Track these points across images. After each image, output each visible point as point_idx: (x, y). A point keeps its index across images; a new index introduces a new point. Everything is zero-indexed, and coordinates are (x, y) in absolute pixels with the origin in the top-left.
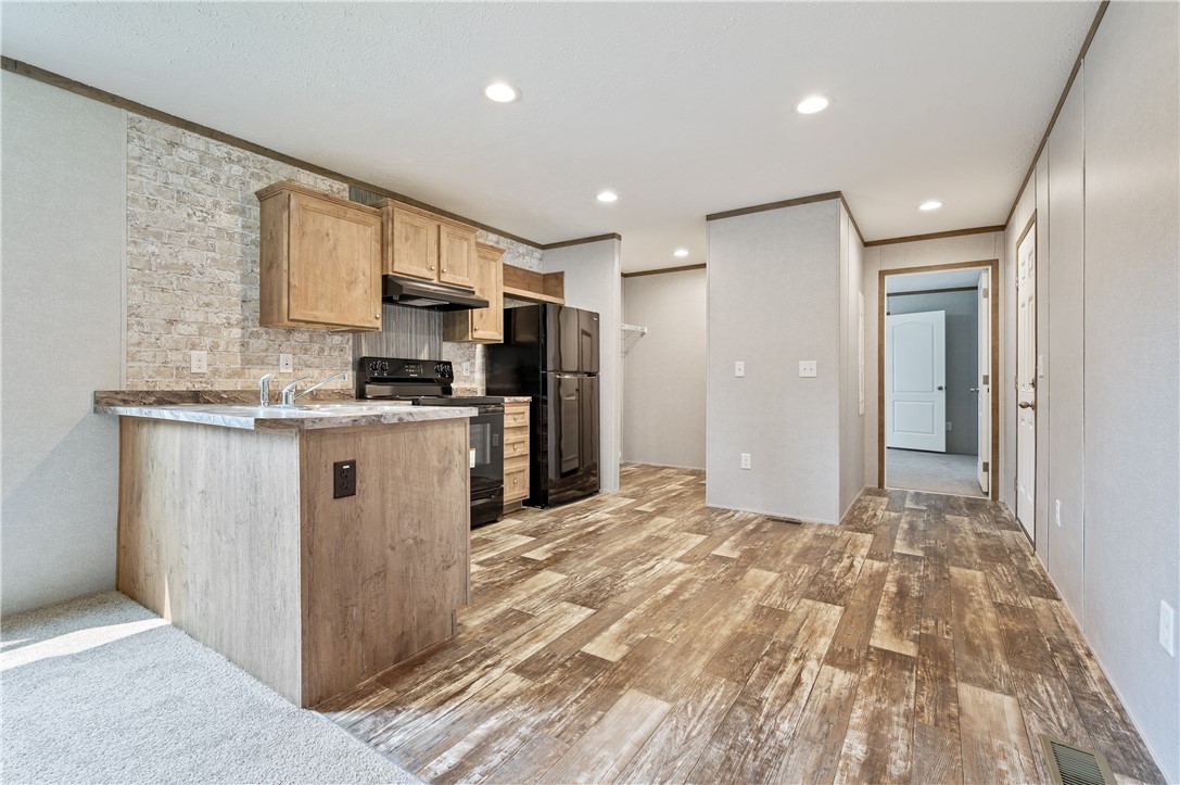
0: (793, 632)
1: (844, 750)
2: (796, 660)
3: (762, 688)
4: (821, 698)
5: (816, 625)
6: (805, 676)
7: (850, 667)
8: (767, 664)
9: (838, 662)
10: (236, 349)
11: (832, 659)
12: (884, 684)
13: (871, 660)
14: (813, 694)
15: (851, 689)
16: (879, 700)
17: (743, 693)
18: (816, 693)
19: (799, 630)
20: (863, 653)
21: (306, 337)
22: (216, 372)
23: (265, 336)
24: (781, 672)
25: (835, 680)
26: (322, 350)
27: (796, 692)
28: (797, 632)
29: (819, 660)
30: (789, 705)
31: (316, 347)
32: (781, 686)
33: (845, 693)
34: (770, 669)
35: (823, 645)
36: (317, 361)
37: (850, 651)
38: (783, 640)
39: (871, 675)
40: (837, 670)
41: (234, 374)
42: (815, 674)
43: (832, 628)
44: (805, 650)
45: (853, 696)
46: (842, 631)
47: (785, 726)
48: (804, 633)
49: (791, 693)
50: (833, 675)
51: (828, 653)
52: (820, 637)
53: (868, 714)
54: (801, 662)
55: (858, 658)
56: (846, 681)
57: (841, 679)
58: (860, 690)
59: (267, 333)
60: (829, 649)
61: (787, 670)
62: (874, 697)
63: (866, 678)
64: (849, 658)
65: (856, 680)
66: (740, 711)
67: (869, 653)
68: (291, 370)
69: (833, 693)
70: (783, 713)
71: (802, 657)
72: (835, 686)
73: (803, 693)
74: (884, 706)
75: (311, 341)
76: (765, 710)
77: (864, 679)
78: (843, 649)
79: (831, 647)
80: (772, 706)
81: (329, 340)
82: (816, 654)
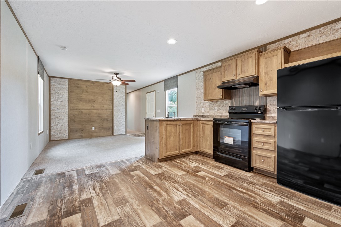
0: (107, 200)
1: (77, 185)
2: (99, 194)
3: (100, 184)
4: (86, 190)
5: (103, 208)
6: (94, 192)
7: (83, 201)
8: (104, 188)
9: (88, 200)
10: (208, 107)
11: (90, 200)
12: (72, 202)
13: (78, 207)
14: (88, 189)
15: (81, 195)
16: (72, 197)
17: (103, 181)
18: (89, 190)
19: (107, 202)
20: (82, 207)
21: (220, 103)
22: (205, 112)
23: (212, 104)
24: (99, 189)
25: (86, 195)
26: (223, 105)
27: (93, 188)
28: (106, 201)
29: (93, 197)
30: (92, 185)
31: (222, 105)
32: (97, 187)
33: (82, 194)
34: (102, 188)
35: (95, 202)
36: (222, 108)
37: (86, 206)
38: (107, 196)
39: (77, 202)
40: (87, 198)
41: (208, 112)
42: (92, 193)
43: (97, 211)
44: (99, 197)
45: (80, 195)
46: (93, 212)
47: (90, 182)
48: (104, 202)
49: (93, 187)
50: (87, 196)
51: (92, 200)
52: (98, 204)
53: (75, 193)
54: (97, 194)
55: (82, 205)
56: (83, 196)
57: (84, 196)
58: (78, 197)
59: (213, 103)
60: (92, 202)
61: (99, 190)
62: (74, 197)
63: (78, 201)
64: (85, 203)
65: (80, 198)
66: (100, 180)
67: (80, 209)
68: (217, 111)
69: (84, 192)
70: (92, 183)
71: (98, 195)
72: (85, 194)
73: (91, 189)
74: (71, 196)
75: (221, 103)
76: (96, 182)
77: (78, 200)
78: (89, 205)
79: (92, 203)
80: (95, 183)
81: (225, 103)
82: (95, 198)
